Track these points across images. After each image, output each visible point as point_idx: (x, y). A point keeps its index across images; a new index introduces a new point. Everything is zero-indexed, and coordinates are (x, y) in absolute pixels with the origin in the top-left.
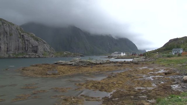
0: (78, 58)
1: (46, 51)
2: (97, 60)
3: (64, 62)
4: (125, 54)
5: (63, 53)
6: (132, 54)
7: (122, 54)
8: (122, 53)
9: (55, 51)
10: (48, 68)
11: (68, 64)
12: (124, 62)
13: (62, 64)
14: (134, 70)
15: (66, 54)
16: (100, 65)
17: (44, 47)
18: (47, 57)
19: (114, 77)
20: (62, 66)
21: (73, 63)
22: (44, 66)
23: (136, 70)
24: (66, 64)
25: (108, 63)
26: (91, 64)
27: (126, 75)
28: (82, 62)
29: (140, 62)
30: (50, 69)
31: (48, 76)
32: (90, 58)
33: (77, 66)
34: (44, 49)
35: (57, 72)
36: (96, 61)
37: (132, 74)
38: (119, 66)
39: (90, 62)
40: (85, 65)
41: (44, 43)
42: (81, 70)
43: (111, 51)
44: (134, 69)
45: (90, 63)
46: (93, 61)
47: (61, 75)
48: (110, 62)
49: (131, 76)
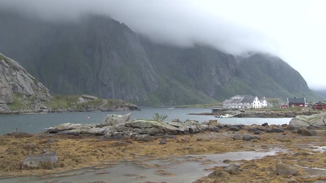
0: (120, 116)
1: (19, 95)
2: (178, 121)
3: (77, 127)
4: (265, 102)
5: (76, 100)
6: (290, 104)
7: (257, 104)
8: (257, 99)
9: (49, 95)
10: (27, 148)
11: (91, 134)
12: (264, 128)
13: (72, 133)
14: (296, 155)
15: (87, 101)
16: (188, 136)
17: (12, 80)
18: (22, 111)
19: (231, 173)
20: (71, 141)
21: (107, 130)
22: (13, 140)
23: (306, 154)
24: (86, 133)
25: (211, 130)
26: (160, 132)
27: (270, 169)
28: (132, 126)
29: (317, 128)
30: (33, 149)
31: (24, 172)
32: (157, 115)
33: (118, 139)
34: (14, 88)
35: (54, 159)
36: (176, 124)
37: (290, 167)
38: (248, 140)
39: (157, 127)
40: (144, 136)
41: (15, 69)
42: (129, 151)
43: (222, 95)
44: (297, 152)
45: (156, 130)
46: (168, 125)
47: (68, 168)
48: (220, 127)
49: (287, 174)
